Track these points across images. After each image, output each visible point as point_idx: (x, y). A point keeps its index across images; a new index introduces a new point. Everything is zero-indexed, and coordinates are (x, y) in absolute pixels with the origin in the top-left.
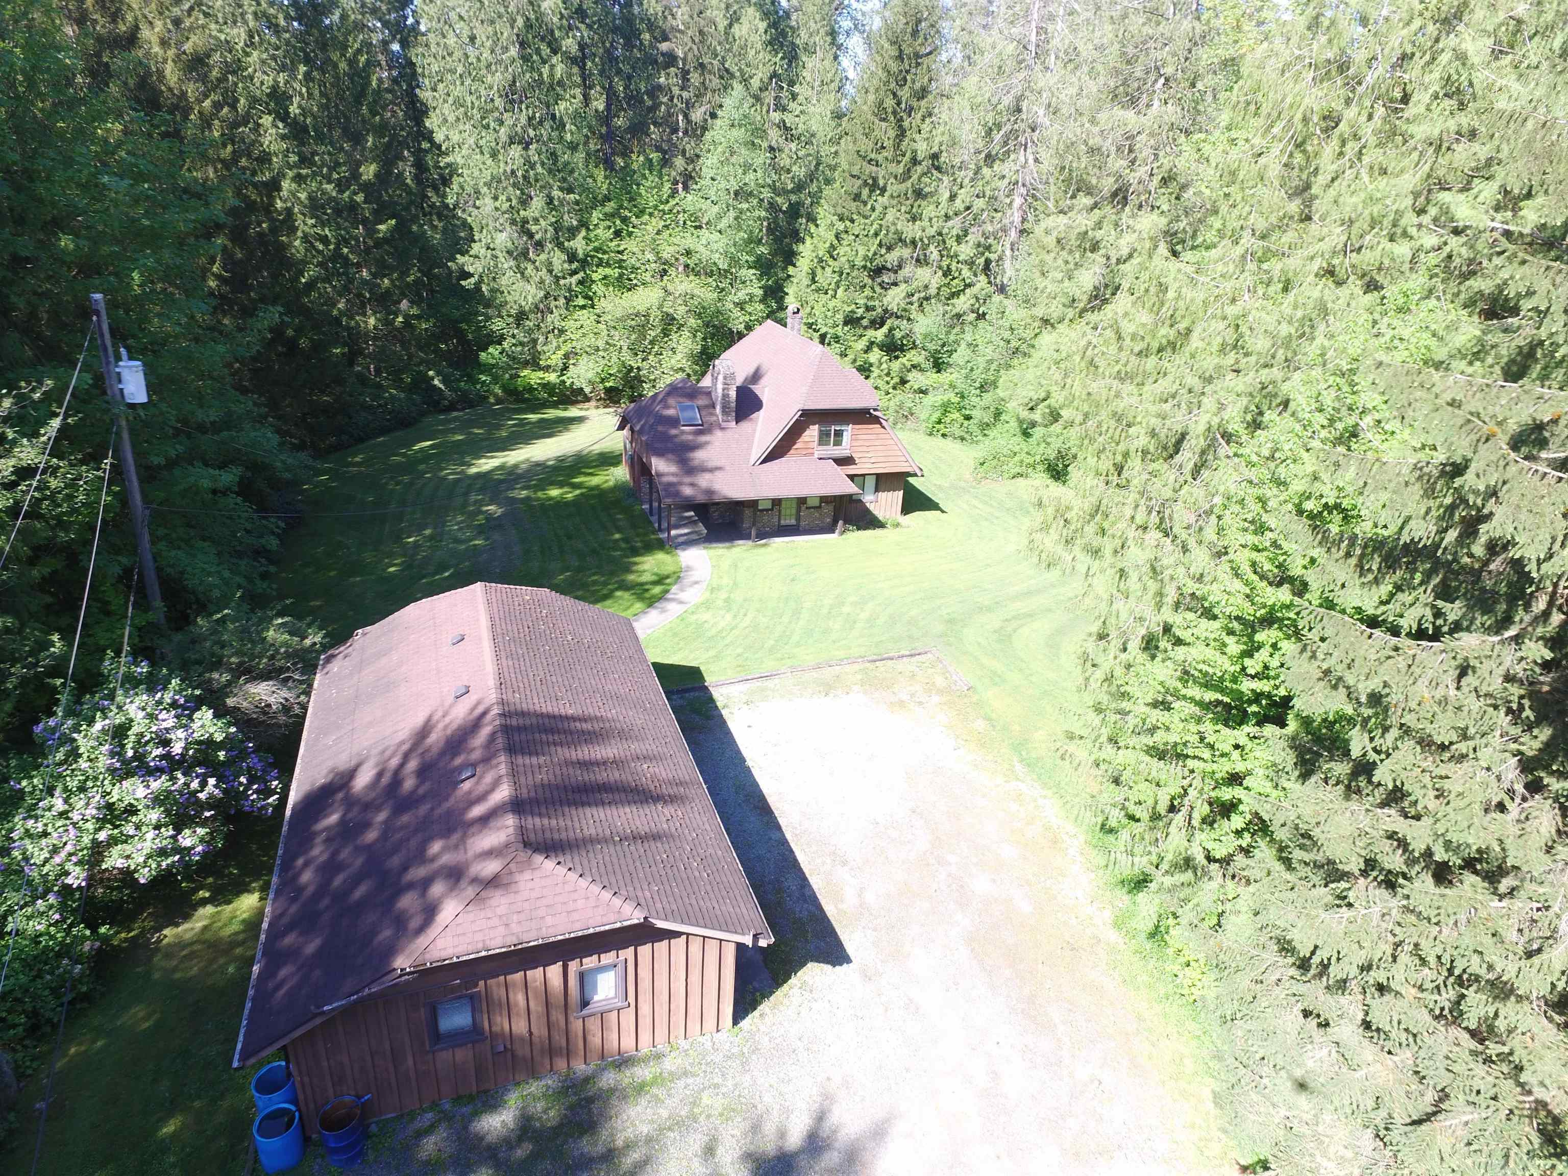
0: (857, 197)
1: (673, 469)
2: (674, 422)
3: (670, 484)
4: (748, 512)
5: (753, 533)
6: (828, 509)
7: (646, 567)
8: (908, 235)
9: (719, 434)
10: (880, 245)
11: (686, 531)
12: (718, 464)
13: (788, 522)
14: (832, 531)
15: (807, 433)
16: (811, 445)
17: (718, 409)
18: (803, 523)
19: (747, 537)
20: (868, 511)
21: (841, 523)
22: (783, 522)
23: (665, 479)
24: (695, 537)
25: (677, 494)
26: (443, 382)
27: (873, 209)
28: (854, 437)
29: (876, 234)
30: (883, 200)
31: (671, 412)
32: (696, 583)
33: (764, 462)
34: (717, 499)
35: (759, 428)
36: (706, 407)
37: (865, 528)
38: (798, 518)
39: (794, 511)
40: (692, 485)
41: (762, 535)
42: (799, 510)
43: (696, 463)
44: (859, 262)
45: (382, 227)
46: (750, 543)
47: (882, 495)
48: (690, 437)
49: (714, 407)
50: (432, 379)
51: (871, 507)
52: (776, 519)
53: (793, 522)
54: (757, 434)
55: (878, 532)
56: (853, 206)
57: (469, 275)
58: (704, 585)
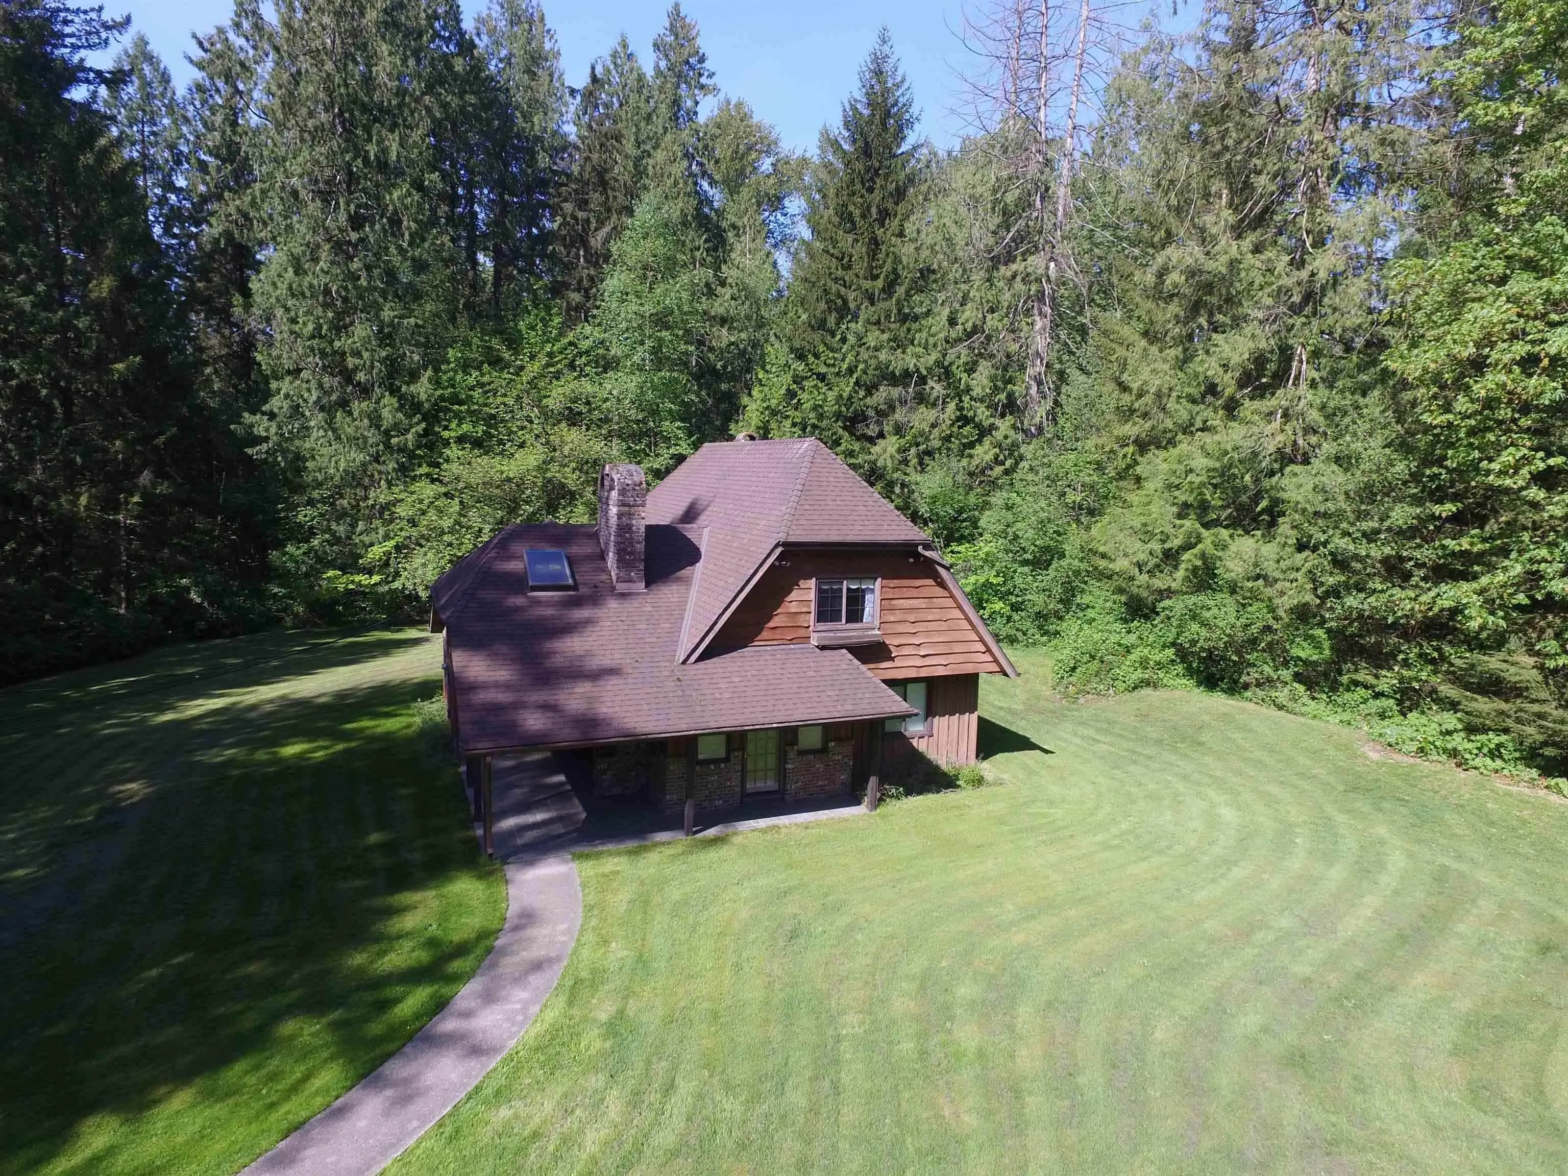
0: (822, 325)
1: (503, 674)
2: (518, 583)
3: (495, 709)
4: (675, 768)
5: (689, 811)
6: (841, 754)
7: (409, 922)
8: (897, 367)
9: (613, 604)
10: (857, 383)
11: (539, 817)
12: (607, 662)
13: (760, 785)
14: (855, 800)
15: (794, 595)
16: (802, 621)
17: (611, 558)
18: (792, 787)
19: (673, 823)
20: (915, 754)
21: (873, 781)
22: (750, 786)
23: (483, 697)
24: (559, 829)
25: (511, 729)
26: (203, 595)
27: (844, 340)
28: (886, 605)
29: (851, 371)
30: (859, 327)
31: (514, 566)
32: (537, 966)
33: (706, 656)
34: (605, 736)
35: (693, 593)
36: (589, 558)
37: (921, 790)
38: (782, 775)
39: (772, 761)
40: (546, 707)
41: (705, 820)
42: (782, 758)
43: (558, 661)
44: (830, 408)
45: (120, 366)
46: (679, 835)
47: (941, 723)
48: (549, 612)
49: (602, 557)
50: (187, 589)
51: (921, 745)
52: (735, 781)
53: (771, 784)
54: (690, 606)
55: (947, 797)
56: (817, 337)
57: (258, 440)
58: (558, 970)
